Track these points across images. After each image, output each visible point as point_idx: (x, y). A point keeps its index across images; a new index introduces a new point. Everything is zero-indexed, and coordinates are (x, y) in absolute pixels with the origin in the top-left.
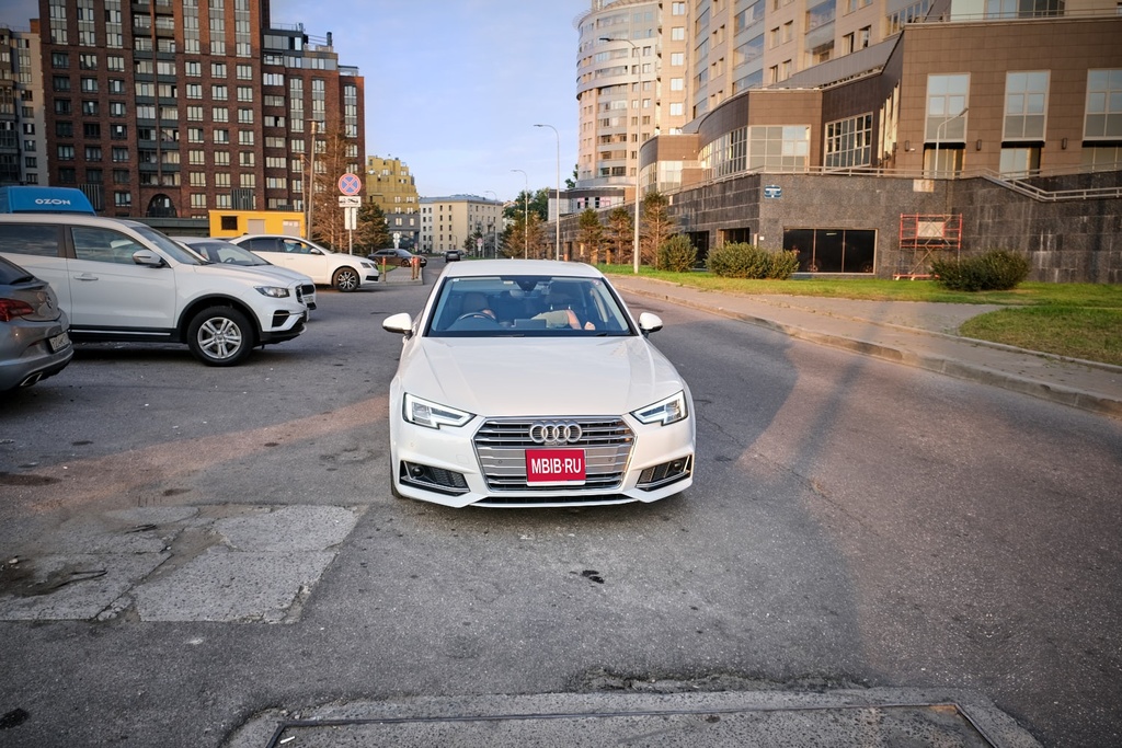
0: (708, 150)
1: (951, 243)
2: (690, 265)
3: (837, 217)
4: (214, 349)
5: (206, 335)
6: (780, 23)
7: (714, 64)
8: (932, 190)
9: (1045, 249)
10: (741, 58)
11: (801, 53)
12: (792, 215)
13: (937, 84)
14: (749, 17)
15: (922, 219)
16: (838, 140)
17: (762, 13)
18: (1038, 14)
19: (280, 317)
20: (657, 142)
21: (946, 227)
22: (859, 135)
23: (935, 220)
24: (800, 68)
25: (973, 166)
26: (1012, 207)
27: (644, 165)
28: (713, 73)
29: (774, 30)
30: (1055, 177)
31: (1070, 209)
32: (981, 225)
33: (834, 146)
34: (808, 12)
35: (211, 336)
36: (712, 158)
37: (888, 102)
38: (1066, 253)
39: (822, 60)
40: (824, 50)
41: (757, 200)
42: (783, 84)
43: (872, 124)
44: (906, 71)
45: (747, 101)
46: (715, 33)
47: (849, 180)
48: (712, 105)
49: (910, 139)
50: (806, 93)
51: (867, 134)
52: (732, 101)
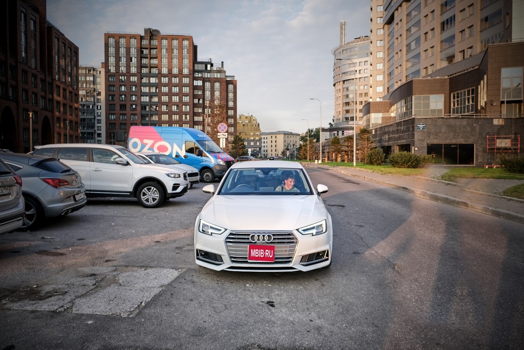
0: (394, 107)
1: (515, 149)
2: (382, 162)
3: (454, 138)
4: (147, 200)
5: (144, 194)
6: (428, 47)
7: (397, 68)
8: (503, 124)
10: (410, 64)
11: (439, 61)
12: (431, 137)
13: (505, 72)
14: (413, 45)
15: (498, 138)
16: (458, 101)
17: (419, 43)
19: (175, 187)
20: (370, 105)
21: (512, 142)
22: (468, 98)
23: (505, 138)
24: (438, 68)
27: (364, 115)
28: (396, 72)
29: (425, 51)
33: (456, 104)
35: (146, 195)
36: (395, 112)
37: (482, 82)
39: (449, 63)
40: (450, 59)
41: (413, 130)
42: (430, 75)
43: (475, 92)
44: (489, 67)
45: (412, 84)
46: (397, 53)
47: (460, 120)
48: (396, 86)
49: (493, 99)
50: (441, 79)
51: (473, 97)
52: (405, 84)
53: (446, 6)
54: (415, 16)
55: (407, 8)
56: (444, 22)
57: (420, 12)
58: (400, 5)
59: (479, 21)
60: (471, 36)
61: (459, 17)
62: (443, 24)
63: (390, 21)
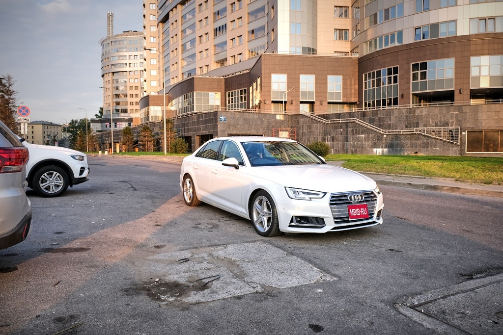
0: (175, 101)
2: (186, 151)
3: (249, 130)
4: (48, 188)
5: (44, 181)
6: (203, 49)
7: (173, 65)
8: (283, 119)
9: (328, 142)
10: (185, 63)
11: (213, 62)
12: (231, 128)
13: (275, 77)
14: (188, 46)
15: (281, 130)
16: (232, 99)
17: (194, 45)
18: (308, 53)
19: (82, 170)
20: (149, 98)
21: (289, 133)
22: (241, 97)
23: (286, 131)
24: (212, 69)
25: (291, 110)
26: (314, 125)
27: (141, 108)
28: (172, 69)
29: (200, 52)
30: (327, 115)
31: (336, 126)
32: (302, 133)
33: (231, 101)
34: (215, 46)
35: (46, 181)
36: (176, 105)
37: (254, 84)
38: (335, 143)
39: (221, 66)
40: (222, 62)
41: (216, 122)
42: (206, 74)
43: (247, 93)
44: (263, 72)
45: (193, 81)
46: (173, 51)
47: (252, 114)
48: (173, 82)
49: (266, 99)
50: (218, 79)
51: (245, 96)
52: (186, 81)
53: (218, 14)
54: (190, 19)
55: (182, 11)
56: (216, 29)
57: (194, 16)
58: (176, 7)
59: (247, 33)
60: (240, 44)
61: (230, 26)
62: (216, 30)
63: (165, 19)
